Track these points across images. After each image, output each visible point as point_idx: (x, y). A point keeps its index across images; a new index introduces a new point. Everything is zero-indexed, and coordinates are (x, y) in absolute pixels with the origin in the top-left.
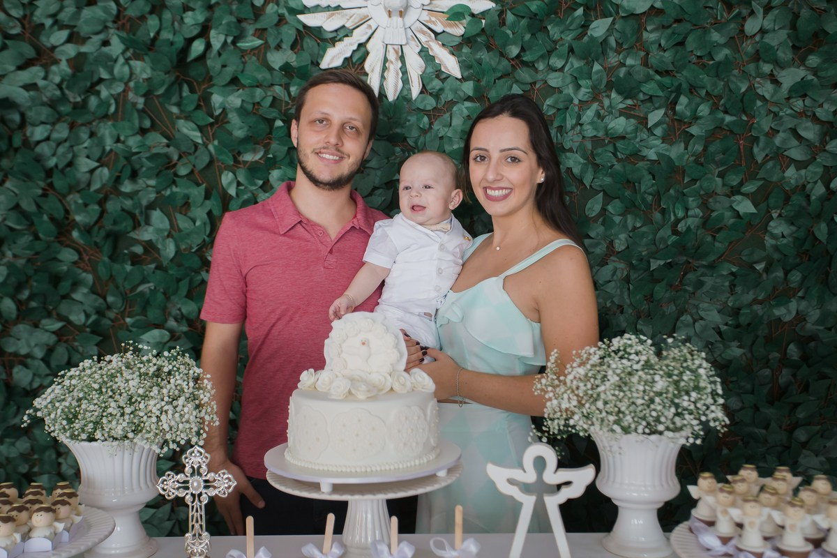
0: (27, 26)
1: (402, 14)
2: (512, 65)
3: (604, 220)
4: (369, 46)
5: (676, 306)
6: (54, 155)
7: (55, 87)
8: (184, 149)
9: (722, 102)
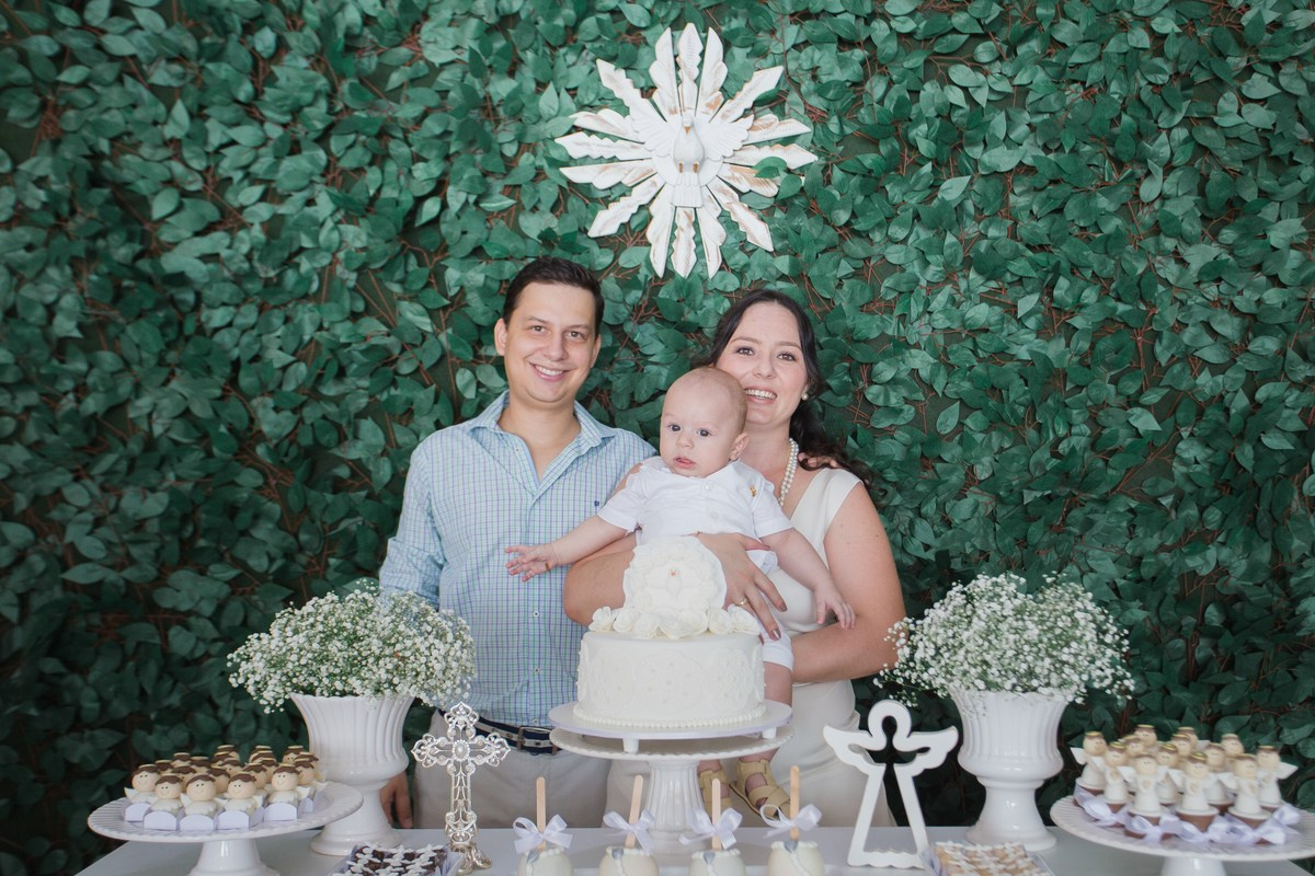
0: (210, 180)
1: (696, 168)
2: (840, 235)
3: (961, 438)
4: (653, 209)
5: (1058, 553)
6: (237, 345)
7: (242, 258)
8: (408, 339)
9: (1114, 285)
